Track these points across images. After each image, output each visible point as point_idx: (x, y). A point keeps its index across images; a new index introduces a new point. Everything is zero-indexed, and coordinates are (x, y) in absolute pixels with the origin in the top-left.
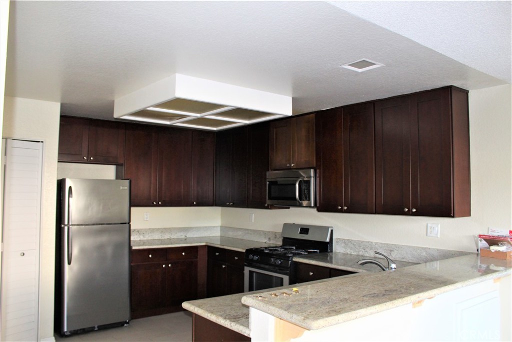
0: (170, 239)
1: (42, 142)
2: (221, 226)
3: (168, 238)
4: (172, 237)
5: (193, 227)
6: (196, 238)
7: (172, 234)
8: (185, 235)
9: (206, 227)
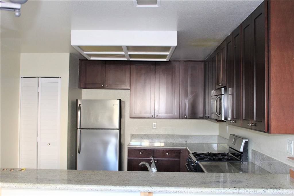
0: (173, 143)
1: (60, 78)
2: (218, 136)
3: (172, 142)
4: (175, 141)
5: (193, 135)
6: (195, 143)
7: (175, 139)
8: (186, 140)
9: (204, 135)
